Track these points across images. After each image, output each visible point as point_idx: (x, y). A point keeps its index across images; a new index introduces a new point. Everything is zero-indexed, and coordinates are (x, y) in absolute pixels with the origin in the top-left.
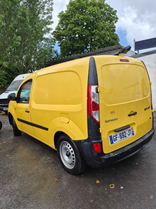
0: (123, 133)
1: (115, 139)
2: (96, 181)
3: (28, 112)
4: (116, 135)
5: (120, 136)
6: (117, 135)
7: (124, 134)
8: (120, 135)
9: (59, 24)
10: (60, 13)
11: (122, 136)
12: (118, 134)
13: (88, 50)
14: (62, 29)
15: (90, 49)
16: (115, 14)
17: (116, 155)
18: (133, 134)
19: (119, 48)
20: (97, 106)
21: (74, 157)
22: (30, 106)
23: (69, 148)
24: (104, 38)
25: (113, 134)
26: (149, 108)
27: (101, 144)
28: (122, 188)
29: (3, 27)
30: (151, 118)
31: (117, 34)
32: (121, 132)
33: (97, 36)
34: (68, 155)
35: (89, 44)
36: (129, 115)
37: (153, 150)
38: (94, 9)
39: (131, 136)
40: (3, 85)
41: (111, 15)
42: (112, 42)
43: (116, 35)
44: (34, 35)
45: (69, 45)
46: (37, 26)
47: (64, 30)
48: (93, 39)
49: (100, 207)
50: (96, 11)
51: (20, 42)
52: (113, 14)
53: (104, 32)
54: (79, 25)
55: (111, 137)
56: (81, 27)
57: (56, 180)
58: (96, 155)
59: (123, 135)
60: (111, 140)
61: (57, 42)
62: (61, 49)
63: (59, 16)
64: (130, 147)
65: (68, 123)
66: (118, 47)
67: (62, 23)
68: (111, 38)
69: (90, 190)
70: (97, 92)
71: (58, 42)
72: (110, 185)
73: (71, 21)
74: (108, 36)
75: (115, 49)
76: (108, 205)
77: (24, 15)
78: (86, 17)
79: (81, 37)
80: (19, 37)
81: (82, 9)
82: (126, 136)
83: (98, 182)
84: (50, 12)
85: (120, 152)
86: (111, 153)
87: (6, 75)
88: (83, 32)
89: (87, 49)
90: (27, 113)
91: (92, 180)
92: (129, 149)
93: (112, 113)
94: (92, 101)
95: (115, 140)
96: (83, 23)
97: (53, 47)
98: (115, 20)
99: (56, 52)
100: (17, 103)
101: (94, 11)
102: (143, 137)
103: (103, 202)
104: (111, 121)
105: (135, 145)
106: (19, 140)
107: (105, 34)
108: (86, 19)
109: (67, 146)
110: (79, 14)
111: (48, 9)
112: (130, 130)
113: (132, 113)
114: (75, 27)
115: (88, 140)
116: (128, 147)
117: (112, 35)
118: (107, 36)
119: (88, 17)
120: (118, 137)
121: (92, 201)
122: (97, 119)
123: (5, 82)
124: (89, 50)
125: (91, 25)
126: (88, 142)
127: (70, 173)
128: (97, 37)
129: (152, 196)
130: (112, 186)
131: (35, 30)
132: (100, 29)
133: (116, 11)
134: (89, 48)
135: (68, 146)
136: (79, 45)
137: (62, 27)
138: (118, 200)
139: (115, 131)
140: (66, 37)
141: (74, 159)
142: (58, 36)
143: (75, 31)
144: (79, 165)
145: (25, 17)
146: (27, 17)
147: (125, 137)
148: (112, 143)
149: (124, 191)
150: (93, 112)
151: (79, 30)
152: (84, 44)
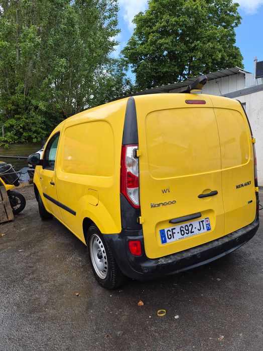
0: (187, 226)
1: (170, 235)
2: (138, 302)
3: (53, 184)
4: (172, 229)
5: (181, 231)
6: (175, 229)
7: (190, 228)
8: (182, 229)
9: (134, 34)
10: (137, 16)
11: (185, 231)
12: (177, 228)
13: (184, 77)
14: (140, 42)
15: (188, 74)
16: (234, 12)
17: (169, 261)
18: (209, 229)
19: (236, 73)
20: (136, 179)
21: (106, 261)
22: (55, 176)
23: (100, 245)
24: (211, 55)
25: (167, 227)
26: (248, 183)
27: (142, 242)
28: (177, 317)
29: (38, 44)
30: (251, 201)
31: (237, 47)
32: (183, 225)
33: (199, 53)
34: (100, 257)
35: (186, 67)
36: (201, 197)
37: (257, 259)
38: (194, 5)
39: (204, 231)
40: (39, 139)
41: (228, 12)
42: (228, 62)
43: (237, 49)
44: (87, 55)
45: (149, 71)
46: (92, 40)
47: (142, 44)
48: (193, 58)
49: (129, 344)
50: (200, 8)
51: (65, 67)
52: (230, 12)
53: (211, 46)
54: (168, 34)
55: (162, 232)
56: (171, 37)
57: (77, 294)
58: (133, 260)
59: (187, 229)
60: (162, 237)
61: (130, 65)
62: (137, 77)
63: (135, 21)
64: (200, 250)
65: (97, 205)
66: (232, 70)
67: (140, 33)
68: (225, 54)
69: (125, 315)
70: (136, 157)
71: (132, 65)
72: (159, 311)
73: (154, 28)
74: (220, 51)
75: (228, 75)
76: (143, 342)
77: (71, 23)
78: (181, 20)
79: (172, 55)
80: (63, 60)
81: (175, 7)
82: (193, 232)
83: (141, 303)
84: (115, 13)
85: (179, 258)
86: (162, 257)
87: (44, 123)
88: (175, 46)
89: (183, 75)
90: (52, 186)
91: (133, 300)
92: (196, 253)
93: (164, 191)
94: (128, 171)
95: (170, 237)
96: (177, 30)
97: (124, 75)
98: (236, 21)
99: (128, 82)
100: (43, 169)
101: (196, 9)
102: (231, 234)
103: (138, 336)
104: (163, 204)
105: (211, 247)
106: (46, 226)
107: (213, 48)
108: (181, 23)
109: (98, 242)
110: (168, 16)
111: (110, 10)
112: (202, 221)
113: (209, 192)
114: (161, 38)
115: (121, 235)
116: (196, 250)
117: (228, 49)
118: (218, 52)
119: (185, 20)
120: (176, 233)
121: (119, 333)
122: (136, 202)
123: (43, 133)
124: (186, 77)
125: (191, 33)
126: (122, 238)
127: (101, 285)
128: (199, 55)
129: (223, 337)
130: (161, 313)
131: (89, 46)
132: (204, 39)
133: (237, 5)
134: (186, 73)
135: (100, 242)
136: (167, 70)
137: (140, 40)
138: (163, 336)
139: (171, 222)
140: (146, 55)
141: (106, 263)
142: (132, 55)
143: (161, 45)
144: (112, 274)
145: (73, 27)
146: (77, 26)
147: (191, 232)
148: (164, 241)
149: (179, 323)
150: (130, 190)
151: (167, 43)
152: (176, 67)
